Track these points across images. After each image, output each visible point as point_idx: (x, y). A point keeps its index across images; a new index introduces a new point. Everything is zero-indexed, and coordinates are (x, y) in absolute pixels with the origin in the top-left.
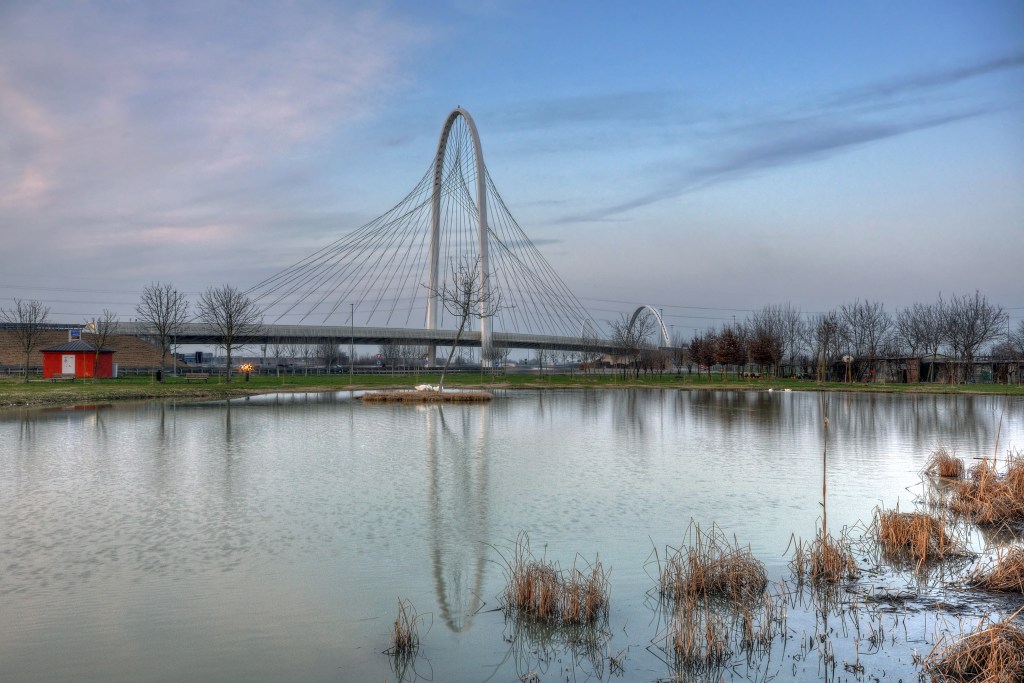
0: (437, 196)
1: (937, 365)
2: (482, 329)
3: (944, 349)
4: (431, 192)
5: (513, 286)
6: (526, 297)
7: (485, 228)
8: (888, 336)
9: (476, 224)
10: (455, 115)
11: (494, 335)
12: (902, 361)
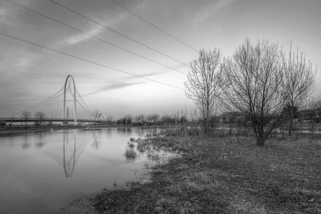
0: (65, 92)
1: (152, 123)
2: (75, 118)
3: (153, 121)
4: (64, 92)
5: (80, 110)
6: (83, 112)
7: (75, 100)
8: (145, 119)
9: (73, 99)
10: (69, 76)
11: (77, 119)
12: (147, 123)
